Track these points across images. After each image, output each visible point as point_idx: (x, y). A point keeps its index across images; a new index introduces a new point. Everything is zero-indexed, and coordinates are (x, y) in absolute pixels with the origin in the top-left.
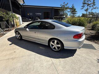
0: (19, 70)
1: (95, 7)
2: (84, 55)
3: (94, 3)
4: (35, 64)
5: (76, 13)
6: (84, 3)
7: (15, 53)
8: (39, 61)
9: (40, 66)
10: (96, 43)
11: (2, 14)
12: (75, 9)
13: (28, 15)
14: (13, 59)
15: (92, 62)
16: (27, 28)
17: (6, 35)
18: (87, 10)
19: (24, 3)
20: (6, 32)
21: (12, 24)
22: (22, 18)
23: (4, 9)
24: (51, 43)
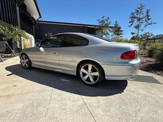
0: (18, 115)
1: (150, 22)
2: (141, 91)
3: (148, 16)
4: (51, 106)
5: (122, 34)
6: (132, 17)
7: (14, 87)
8: (58, 100)
9: (60, 108)
10: (159, 75)
11: (2, 29)
12: (120, 28)
13: (46, 35)
14: (8, 96)
15: (158, 102)
16: (40, 47)
17: (5, 62)
18: (137, 27)
19: (41, 17)
20: (5, 59)
21: (17, 47)
22: (35, 41)
23: (7, 22)
24: (83, 70)
